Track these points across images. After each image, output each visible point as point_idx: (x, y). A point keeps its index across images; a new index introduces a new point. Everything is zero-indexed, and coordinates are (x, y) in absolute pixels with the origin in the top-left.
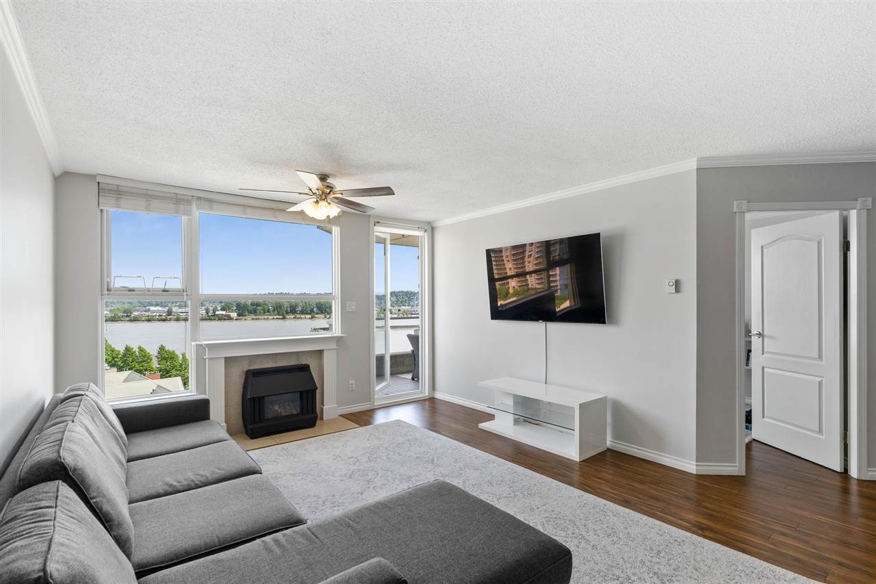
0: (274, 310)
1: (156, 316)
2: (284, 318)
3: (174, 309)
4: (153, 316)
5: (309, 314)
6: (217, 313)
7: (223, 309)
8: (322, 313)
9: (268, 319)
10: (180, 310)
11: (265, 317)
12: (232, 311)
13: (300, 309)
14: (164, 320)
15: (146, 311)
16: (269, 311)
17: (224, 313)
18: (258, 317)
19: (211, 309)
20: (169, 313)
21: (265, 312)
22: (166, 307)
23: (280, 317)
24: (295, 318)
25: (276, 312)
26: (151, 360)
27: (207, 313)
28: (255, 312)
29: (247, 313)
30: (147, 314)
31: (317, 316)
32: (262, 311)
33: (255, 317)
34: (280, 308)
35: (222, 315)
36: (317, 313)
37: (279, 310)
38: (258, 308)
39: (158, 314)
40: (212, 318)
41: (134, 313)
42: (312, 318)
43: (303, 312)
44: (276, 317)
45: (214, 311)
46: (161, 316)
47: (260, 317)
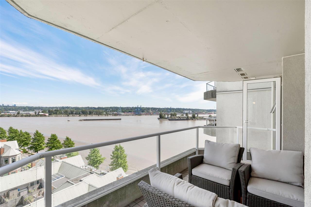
0: (64, 113)
1: (12, 114)
2: (68, 116)
3: (21, 112)
4: (10, 115)
5: (78, 114)
6: (40, 114)
7: (42, 112)
8: (83, 114)
9: (61, 116)
10: (23, 112)
11: (60, 115)
12: (46, 113)
13: (75, 112)
14: (16, 116)
15: (7, 113)
16: (62, 113)
17: (43, 114)
18: (57, 115)
19: (37, 112)
20: (18, 113)
21: (60, 114)
22: (17, 111)
23: (67, 115)
24: (73, 116)
25: (65, 113)
26: (6, 133)
27: (36, 114)
28: (56, 113)
29: (53, 114)
30: (8, 114)
31: (81, 115)
32: (59, 113)
33: (56, 115)
34: (67, 112)
35: (42, 114)
36: (82, 114)
37: (66, 113)
38: (57, 112)
39: (13, 114)
40: (38, 115)
41: (2, 113)
42: (80, 116)
43: (76, 114)
44: (65, 115)
45: (39, 113)
46: (14, 114)
47: (58, 115)
